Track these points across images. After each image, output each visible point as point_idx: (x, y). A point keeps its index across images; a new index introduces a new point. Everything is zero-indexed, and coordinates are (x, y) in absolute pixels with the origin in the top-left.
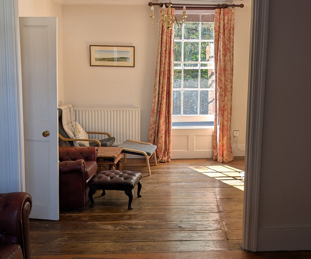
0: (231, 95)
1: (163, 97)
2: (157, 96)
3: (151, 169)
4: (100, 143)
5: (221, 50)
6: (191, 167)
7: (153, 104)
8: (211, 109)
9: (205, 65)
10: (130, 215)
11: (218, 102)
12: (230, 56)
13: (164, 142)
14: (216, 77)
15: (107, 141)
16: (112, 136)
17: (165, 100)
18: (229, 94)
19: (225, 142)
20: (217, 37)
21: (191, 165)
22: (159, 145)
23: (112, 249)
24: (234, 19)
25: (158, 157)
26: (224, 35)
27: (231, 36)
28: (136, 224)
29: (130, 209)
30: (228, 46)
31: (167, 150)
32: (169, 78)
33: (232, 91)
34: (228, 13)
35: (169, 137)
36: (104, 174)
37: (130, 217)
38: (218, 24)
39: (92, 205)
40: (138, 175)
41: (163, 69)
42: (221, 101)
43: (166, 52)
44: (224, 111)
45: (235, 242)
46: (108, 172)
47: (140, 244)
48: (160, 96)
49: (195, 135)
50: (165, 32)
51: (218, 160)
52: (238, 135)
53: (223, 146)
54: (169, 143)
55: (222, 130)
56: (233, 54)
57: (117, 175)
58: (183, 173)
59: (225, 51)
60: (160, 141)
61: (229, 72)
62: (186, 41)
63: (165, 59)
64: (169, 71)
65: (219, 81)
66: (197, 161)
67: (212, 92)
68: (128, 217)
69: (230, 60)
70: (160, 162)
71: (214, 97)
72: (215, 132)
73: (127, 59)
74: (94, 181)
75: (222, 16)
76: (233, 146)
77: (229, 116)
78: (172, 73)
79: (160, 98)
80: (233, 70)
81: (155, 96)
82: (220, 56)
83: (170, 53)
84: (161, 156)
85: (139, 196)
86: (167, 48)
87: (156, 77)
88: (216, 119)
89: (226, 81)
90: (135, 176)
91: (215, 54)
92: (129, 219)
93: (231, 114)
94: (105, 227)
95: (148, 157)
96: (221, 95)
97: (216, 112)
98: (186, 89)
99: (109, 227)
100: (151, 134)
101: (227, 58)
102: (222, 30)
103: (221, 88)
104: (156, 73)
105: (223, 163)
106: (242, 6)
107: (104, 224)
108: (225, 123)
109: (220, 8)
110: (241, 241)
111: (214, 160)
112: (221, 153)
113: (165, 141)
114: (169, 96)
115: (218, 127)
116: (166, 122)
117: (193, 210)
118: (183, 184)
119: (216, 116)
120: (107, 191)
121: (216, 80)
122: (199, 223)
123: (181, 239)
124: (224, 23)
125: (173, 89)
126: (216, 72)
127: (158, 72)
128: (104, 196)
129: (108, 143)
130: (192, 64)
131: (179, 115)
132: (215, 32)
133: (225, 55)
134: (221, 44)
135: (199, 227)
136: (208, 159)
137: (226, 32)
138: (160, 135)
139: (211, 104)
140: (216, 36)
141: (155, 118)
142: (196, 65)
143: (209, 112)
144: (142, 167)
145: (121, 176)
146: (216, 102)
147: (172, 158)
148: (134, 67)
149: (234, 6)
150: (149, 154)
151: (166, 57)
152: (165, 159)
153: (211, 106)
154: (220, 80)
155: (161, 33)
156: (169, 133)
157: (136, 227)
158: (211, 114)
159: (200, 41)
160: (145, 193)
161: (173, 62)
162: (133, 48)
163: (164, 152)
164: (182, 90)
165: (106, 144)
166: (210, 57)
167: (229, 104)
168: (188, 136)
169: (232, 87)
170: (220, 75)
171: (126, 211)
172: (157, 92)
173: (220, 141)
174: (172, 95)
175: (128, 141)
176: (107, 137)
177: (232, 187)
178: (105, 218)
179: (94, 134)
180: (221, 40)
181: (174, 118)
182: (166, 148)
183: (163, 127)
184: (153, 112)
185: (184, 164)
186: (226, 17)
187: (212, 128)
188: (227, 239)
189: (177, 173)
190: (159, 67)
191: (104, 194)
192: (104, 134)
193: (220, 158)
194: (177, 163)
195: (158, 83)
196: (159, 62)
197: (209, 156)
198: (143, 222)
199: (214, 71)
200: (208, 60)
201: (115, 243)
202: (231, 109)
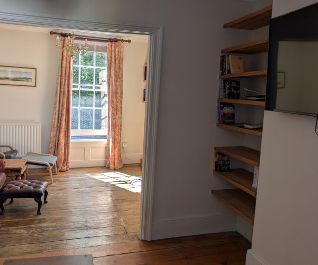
0: (121, 113)
1: (63, 114)
2: (57, 113)
3: (53, 178)
4: (4, 156)
5: (113, 76)
6: (88, 175)
7: (53, 120)
8: (104, 125)
9: (98, 88)
10: (39, 219)
11: (110, 119)
12: (120, 82)
13: (63, 153)
14: (109, 98)
15: (11, 154)
16: (14, 149)
17: (64, 117)
18: (119, 113)
19: (116, 153)
20: (110, 65)
21: (88, 172)
22: (59, 156)
23: (29, 250)
24: (123, 52)
25: (58, 167)
26: (115, 64)
27: (121, 65)
28: (47, 227)
29: (39, 213)
30: (118, 74)
31: (66, 160)
32: (68, 98)
33: (121, 111)
34: (118, 46)
35: (68, 148)
36: (13, 184)
37: (41, 221)
38: (110, 55)
39: (2, 212)
40: (45, 183)
41: (63, 90)
42: (113, 119)
43: (65, 75)
44: (116, 127)
45: (133, 234)
46: (17, 182)
47: (54, 243)
48: (60, 113)
49: (91, 147)
50: (65, 57)
51: (110, 168)
52: (126, 146)
53: (115, 155)
54: (68, 154)
55: (114, 142)
56: (122, 81)
57: (25, 184)
58: (81, 180)
59: (116, 77)
60: (60, 153)
61: (119, 95)
62: (82, 66)
63: (65, 81)
64: (69, 91)
65: (111, 102)
66: (92, 169)
67: (105, 111)
68: (38, 221)
69: (120, 85)
70: (60, 171)
71: (107, 115)
72: (108, 144)
73: (29, 80)
74: (5, 190)
75: (113, 48)
76: (122, 155)
77: (119, 131)
78: (71, 93)
79: (60, 115)
80: (122, 93)
81: (55, 113)
82: (112, 81)
83: (69, 76)
84: (60, 166)
85: (46, 202)
86: (67, 71)
87: (56, 96)
88: (109, 134)
89: (117, 102)
90: (42, 184)
91: (108, 79)
92: (39, 223)
93: (121, 129)
94: (18, 231)
95: (51, 167)
96: (113, 114)
97: (109, 127)
98: (83, 107)
99: (22, 231)
100: (52, 147)
101: (118, 83)
102: (113, 60)
103: (113, 108)
104: (56, 93)
105: (115, 170)
106: (129, 41)
107: (17, 229)
108: (117, 137)
109: (112, 42)
110: (138, 234)
111: (106, 168)
112: (113, 162)
113: (65, 153)
114: (68, 113)
115: (111, 140)
116: (65, 136)
117: (95, 211)
118: (83, 189)
119: (109, 131)
120: (15, 200)
121: (109, 101)
122: (102, 221)
123: (88, 236)
124: (115, 54)
125: (72, 107)
126: (109, 95)
127: (59, 92)
128: (12, 204)
129: (12, 156)
130: (88, 87)
131: (76, 130)
132: (108, 61)
133: (116, 81)
134: (113, 71)
135: (102, 224)
136: (101, 167)
137: (117, 62)
138: (60, 147)
139: (104, 120)
140: (108, 64)
141: (55, 132)
142: (91, 88)
143: (102, 127)
144: (44, 176)
145: (30, 185)
146: (109, 119)
147: (70, 167)
148: (36, 86)
149: (123, 41)
150: (51, 165)
151: (65, 79)
152: (65, 168)
153: (104, 123)
154: (113, 102)
155: (61, 58)
156: (68, 146)
157: (47, 229)
158: (103, 129)
159: (95, 67)
160: (50, 199)
161: (72, 84)
162: (35, 70)
163: (64, 163)
164: (79, 108)
165: (10, 156)
166: (102, 81)
167: (119, 121)
168: (84, 148)
169: (121, 107)
170: (112, 97)
171: (35, 216)
172: (57, 109)
173: (112, 151)
174: (71, 113)
175: (30, 153)
176: (9, 149)
177: (124, 189)
178: (17, 224)
179: (2, 148)
180: (113, 68)
181: (72, 133)
182: (65, 159)
183: (62, 141)
184: (53, 127)
185: (82, 172)
186: (117, 50)
187: (105, 141)
188: (127, 233)
189: (76, 180)
190: (59, 88)
191: (12, 202)
192: (7, 146)
193: (112, 166)
194: (76, 171)
195: (58, 101)
196: (59, 83)
197: (103, 165)
198: (53, 224)
199: (107, 93)
200: (101, 84)
201: (31, 245)
202: (121, 126)
